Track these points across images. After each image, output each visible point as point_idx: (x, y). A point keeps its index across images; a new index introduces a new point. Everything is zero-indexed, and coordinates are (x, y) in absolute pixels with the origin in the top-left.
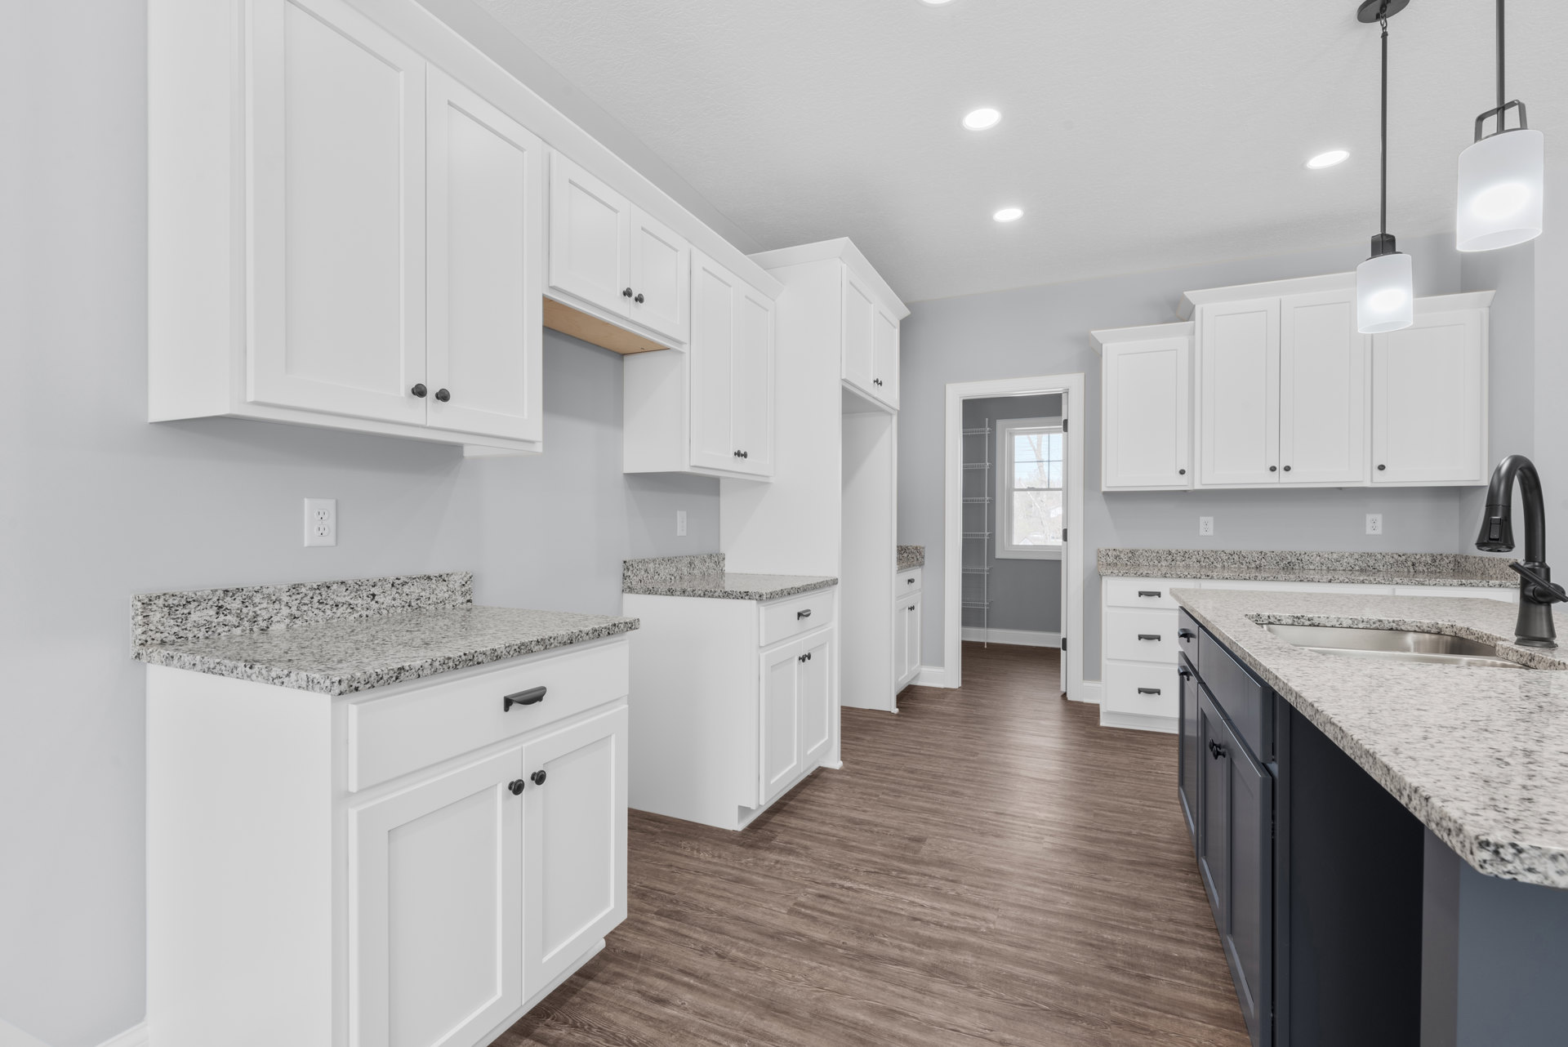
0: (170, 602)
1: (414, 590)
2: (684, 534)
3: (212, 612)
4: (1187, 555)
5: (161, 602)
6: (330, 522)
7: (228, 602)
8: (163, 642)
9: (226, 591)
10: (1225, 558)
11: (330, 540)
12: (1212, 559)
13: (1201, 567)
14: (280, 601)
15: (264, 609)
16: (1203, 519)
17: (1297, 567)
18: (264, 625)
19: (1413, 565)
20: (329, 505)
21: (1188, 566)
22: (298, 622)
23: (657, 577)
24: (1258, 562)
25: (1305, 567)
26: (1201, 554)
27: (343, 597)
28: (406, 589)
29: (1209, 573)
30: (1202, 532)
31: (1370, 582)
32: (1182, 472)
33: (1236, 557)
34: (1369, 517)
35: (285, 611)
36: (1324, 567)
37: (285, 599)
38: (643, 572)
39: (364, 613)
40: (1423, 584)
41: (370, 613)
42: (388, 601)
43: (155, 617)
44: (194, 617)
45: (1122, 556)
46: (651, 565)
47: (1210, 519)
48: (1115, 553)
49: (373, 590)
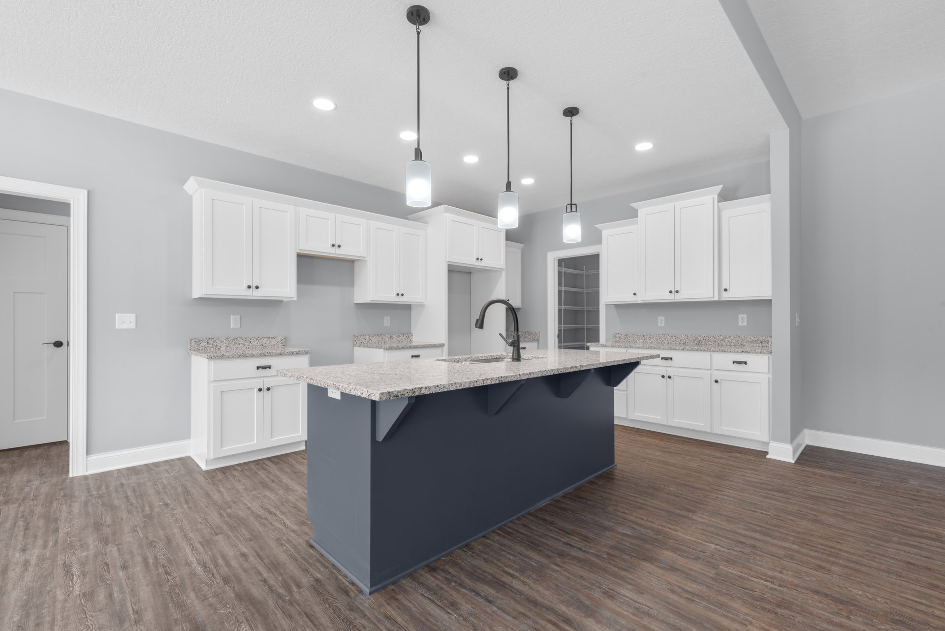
0: (196, 340)
1: (264, 341)
2: (389, 325)
3: (206, 344)
4: (651, 337)
5: (194, 340)
6: (239, 321)
7: (210, 341)
8: (194, 350)
9: (209, 339)
10: (669, 338)
11: (238, 326)
12: (663, 339)
13: (658, 343)
14: (223, 342)
15: (219, 344)
16: (660, 318)
17: (703, 343)
18: (219, 348)
19: (761, 343)
20: (238, 317)
21: (651, 343)
22: (228, 348)
23: (370, 341)
24: (684, 341)
25: (707, 343)
26: (658, 336)
27: (241, 341)
28: (261, 341)
29: (632, 345)
30: (659, 325)
31: (701, 350)
32: (635, 294)
33: (674, 338)
34: (740, 316)
35: (225, 345)
36: (716, 344)
37: (225, 341)
38: (363, 339)
39: (248, 347)
40: (725, 352)
41: (250, 347)
42: (255, 344)
43: (193, 344)
44: (201, 345)
45: (622, 337)
46: (368, 337)
47: (663, 318)
48: (619, 335)
49: (251, 340)
